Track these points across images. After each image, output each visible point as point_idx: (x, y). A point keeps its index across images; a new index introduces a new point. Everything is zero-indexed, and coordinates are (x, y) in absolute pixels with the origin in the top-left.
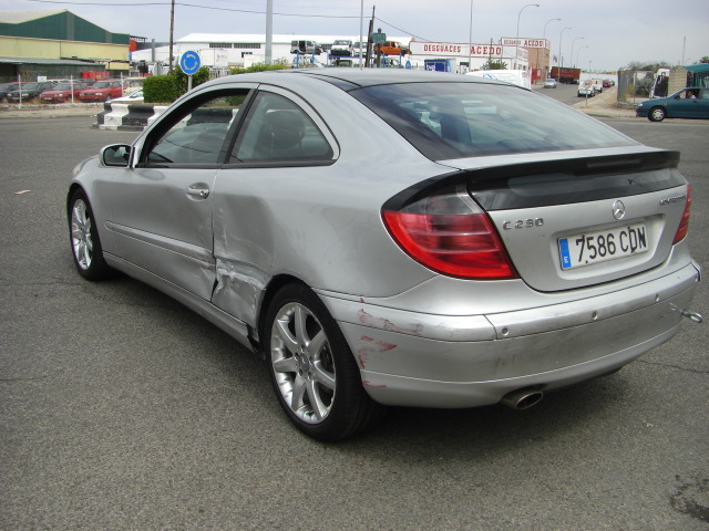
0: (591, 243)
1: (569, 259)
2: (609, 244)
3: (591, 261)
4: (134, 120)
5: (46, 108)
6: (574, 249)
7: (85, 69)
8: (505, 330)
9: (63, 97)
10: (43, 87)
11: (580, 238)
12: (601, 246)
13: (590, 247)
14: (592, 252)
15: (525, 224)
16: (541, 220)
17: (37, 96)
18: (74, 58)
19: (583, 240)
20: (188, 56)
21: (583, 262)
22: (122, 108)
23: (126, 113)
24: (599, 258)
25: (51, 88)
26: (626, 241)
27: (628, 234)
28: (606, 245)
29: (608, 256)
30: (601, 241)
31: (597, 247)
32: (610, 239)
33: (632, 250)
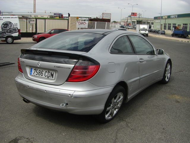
0: (37, 71)
3: (36, 75)
6: (33, 71)
12: (39, 73)
13: (36, 72)
15: (22, 62)
19: (35, 70)
21: (34, 75)
24: (38, 75)
26: (47, 74)
27: (48, 72)
28: (41, 73)
29: (40, 76)
30: (40, 72)
31: (38, 73)
32: (42, 72)
33: (48, 77)
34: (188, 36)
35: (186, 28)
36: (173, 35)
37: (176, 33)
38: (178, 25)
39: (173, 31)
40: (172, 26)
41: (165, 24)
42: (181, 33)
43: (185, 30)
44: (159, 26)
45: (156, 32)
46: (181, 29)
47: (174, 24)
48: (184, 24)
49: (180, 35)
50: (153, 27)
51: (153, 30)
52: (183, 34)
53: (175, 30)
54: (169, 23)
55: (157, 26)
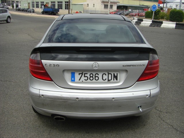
0: (86, 75)
1: (74, 79)
2: (95, 77)
3: (84, 81)
4: (138, 22)
5: (130, 17)
6: (77, 76)
7: (145, 8)
8: (43, 95)
9: (135, 15)
10: (130, 12)
11: (81, 73)
12: (91, 77)
13: (85, 77)
14: (86, 78)
15: (52, 65)
16: (59, 65)
17: (129, 14)
18: (143, 5)
19: (82, 74)
20: (154, 6)
21: (81, 81)
22: (136, 19)
23: (137, 20)
24: (89, 80)
25: (132, 13)
26: (105, 77)
27: (107, 75)
28: (94, 77)
29: (94, 80)
30: (91, 75)
31: (89, 77)
32: (97, 75)
33: (109, 80)
34: (57, 13)
35: (54, 5)
36: (43, 13)
37: (46, 11)
38: (46, 3)
39: (43, 9)
40: (40, 4)
41: (33, 2)
42: (51, 11)
43: (53, 8)
44: (27, 5)
45: (25, 10)
46: (50, 6)
47: (42, 2)
48: (52, 2)
49: (51, 13)
50: (20, 5)
51: (22, 9)
52: (53, 11)
53: (44, 8)
54: (37, 1)
55: (25, 5)
